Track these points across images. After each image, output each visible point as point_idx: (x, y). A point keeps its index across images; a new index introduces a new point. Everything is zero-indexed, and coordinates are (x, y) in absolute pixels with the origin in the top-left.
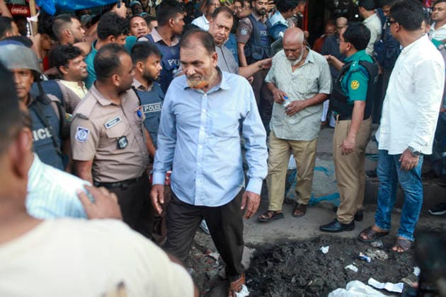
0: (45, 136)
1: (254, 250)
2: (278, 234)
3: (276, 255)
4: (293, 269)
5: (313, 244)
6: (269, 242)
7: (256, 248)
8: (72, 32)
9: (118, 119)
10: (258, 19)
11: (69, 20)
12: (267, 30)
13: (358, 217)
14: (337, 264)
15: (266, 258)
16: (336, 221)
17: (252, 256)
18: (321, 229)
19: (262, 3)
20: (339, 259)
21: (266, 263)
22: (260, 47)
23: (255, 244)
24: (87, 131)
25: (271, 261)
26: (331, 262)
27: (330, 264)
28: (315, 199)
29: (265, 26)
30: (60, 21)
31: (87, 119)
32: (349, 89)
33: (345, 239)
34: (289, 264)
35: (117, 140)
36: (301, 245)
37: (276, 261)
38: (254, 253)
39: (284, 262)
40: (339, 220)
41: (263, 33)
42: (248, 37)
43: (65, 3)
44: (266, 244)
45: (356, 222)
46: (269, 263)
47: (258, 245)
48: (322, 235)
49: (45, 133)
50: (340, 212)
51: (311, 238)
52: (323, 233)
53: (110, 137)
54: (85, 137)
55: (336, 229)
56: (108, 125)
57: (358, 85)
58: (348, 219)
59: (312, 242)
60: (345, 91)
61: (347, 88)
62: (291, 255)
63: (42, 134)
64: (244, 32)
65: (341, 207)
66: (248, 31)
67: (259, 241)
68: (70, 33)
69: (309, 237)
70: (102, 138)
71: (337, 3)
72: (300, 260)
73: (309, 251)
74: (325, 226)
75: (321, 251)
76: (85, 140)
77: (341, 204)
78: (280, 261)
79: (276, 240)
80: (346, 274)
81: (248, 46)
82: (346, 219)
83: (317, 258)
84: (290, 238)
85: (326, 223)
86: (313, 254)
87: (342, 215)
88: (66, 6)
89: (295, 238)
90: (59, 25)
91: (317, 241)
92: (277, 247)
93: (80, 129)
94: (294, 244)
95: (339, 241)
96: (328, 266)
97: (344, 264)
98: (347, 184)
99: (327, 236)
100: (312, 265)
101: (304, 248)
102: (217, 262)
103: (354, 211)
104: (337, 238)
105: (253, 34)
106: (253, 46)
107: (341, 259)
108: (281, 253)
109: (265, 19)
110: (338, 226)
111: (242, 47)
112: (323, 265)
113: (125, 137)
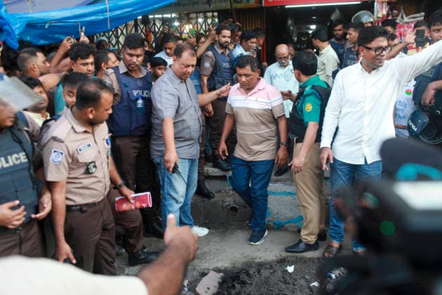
0: (19, 161)
1: (222, 274)
2: (245, 257)
3: (243, 277)
4: (260, 289)
5: (278, 265)
6: (236, 265)
7: (224, 272)
8: (38, 65)
9: (89, 145)
10: (220, 51)
11: (34, 54)
12: (230, 62)
13: (322, 236)
14: (302, 282)
15: (234, 281)
16: (300, 241)
17: (220, 281)
18: (287, 250)
19: (226, 37)
20: (304, 278)
21: (234, 285)
22: (222, 79)
23: (223, 268)
24: (62, 154)
25: (238, 283)
26: (296, 280)
27: (296, 283)
28: (281, 223)
29: (228, 59)
30: (26, 55)
31: (63, 142)
32: (304, 112)
33: (310, 259)
34: (257, 284)
35: (87, 165)
36: (268, 266)
37: (243, 283)
38: (222, 278)
39: (251, 284)
40: (303, 240)
41: (226, 65)
42: (211, 69)
43: (29, 39)
44: (234, 267)
45: (320, 242)
46: (236, 285)
47: (226, 269)
48: (288, 256)
49: (19, 158)
50: (303, 233)
51: (277, 260)
52: (289, 254)
53: (81, 161)
54: (60, 159)
55: (301, 250)
56: (80, 150)
57: (311, 107)
58: (312, 239)
59: (278, 263)
60: (300, 113)
61: (302, 111)
62: (258, 276)
63: (17, 159)
64: (207, 65)
65: (305, 228)
66: (211, 64)
67: (226, 265)
68: (36, 66)
69: (275, 259)
70: (74, 162)
71: (296, 39)
72: (267, 281)
73: (275, 271)
74: (289, 247)
75: (287, 271)
76: (60, 162)
77: (304, 224)
78: (247, 283)
79: (243, 263)
80: (312, 291)
81: (211, 78)
82: (310, 239)
83: (283, 278)
84: (256, 261)
85: (291, 245)
86: (279, 273)
87: (306, 235)
88: (29, 41)
89: (262, 260)
90: (24, 60)
91: (283, 262)
92: (244, 269)
93: (55, 151)
94: (261, 266)
95: (305, 261)
96: (294, 285)
97: (309, 282)
98: (309, 204)
99: (292, 256)
100: (278, 284)
101: (271, 269)
102: (186, 289)
103: (316, 231)
104: (302, 258)
105: (216, 67)
106: (216, 78)
107: (307, 277)
108: (248, 274)
109: (227, 52)
110: (302, 246)
111: (205, 79)
112: (289, 283)
113: (94, 162)
